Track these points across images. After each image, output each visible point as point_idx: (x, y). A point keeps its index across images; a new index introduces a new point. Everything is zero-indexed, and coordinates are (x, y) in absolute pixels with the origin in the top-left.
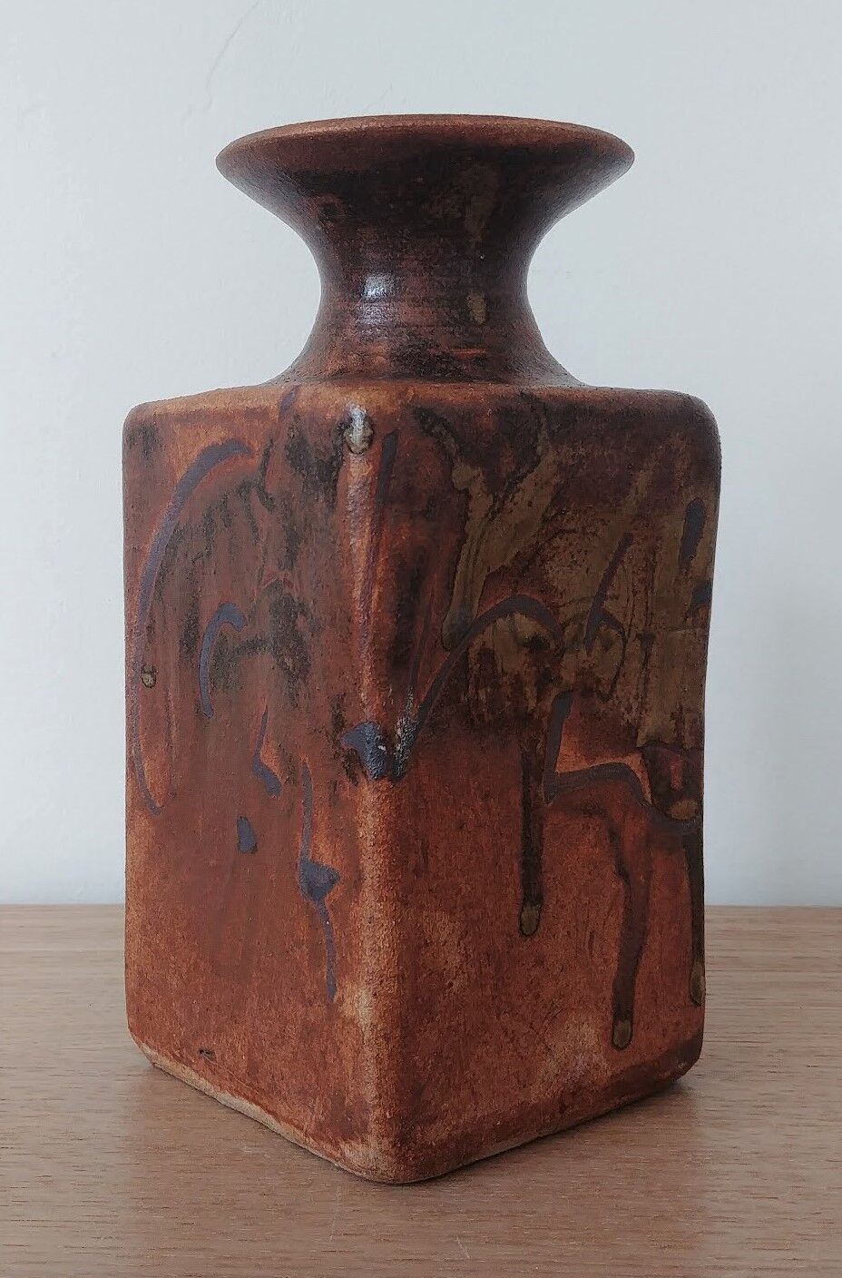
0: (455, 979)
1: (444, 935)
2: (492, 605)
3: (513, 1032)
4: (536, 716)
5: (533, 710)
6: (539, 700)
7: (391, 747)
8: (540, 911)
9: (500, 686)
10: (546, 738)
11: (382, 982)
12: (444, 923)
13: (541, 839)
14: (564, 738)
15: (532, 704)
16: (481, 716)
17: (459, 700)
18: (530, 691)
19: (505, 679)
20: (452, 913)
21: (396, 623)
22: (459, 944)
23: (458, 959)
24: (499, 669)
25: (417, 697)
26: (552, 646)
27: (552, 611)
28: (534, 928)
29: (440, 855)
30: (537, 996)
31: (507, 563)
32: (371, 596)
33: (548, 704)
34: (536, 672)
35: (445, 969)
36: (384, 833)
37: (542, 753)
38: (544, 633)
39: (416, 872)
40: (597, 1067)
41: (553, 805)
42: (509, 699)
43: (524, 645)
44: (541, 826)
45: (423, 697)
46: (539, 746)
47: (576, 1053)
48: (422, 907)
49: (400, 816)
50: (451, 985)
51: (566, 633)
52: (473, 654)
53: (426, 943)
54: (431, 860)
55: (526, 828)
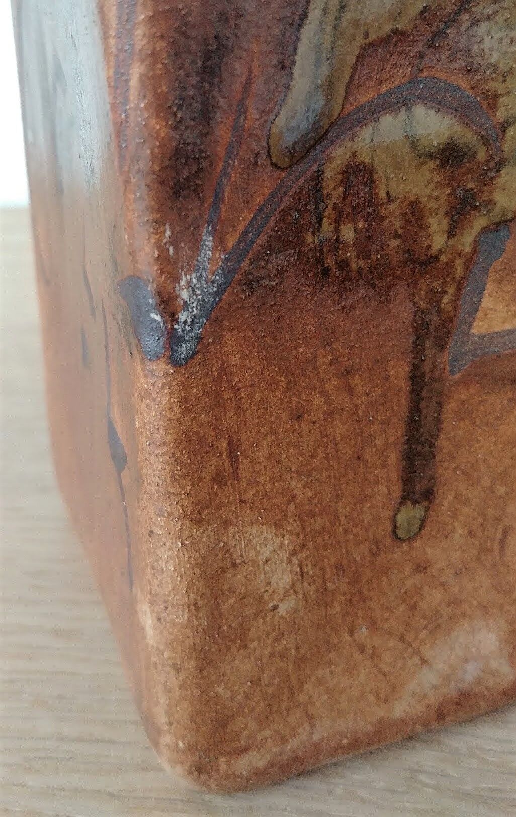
0: (281, 600)
1: (266, 552)
2: (371, 95)
3: (373, 648)
4: (443, 258)
5: (440, 252)
6: (451, 234)
7: (171, 316)
8: (427, 509)
9: (383, 219)
10: (459, 289)
11: (167, 608)
12: (265, 539)
13: (438, 421)
14: (490, 286)
15: (438, 241)
16: (343, 265)
17: (301, 242)
18: (437, 225)
19: (392, 207)
20: (277, 525)
21: (175, 127)
22: (290, 561)
23: (287, 579)
24: (382, 194)
25: (220, 241)
26: (482, 156)
27: (485, 103)
28: (414, 531)
29: (261, 455)
30: (414, 607)
31: (403, 24)
32: (127, 81)
33: (466, 241)
34: (448, 196)
35: (266, 591)
36: (162, 432)
37: (449, 308)
38: (467, 137)
39: (219, 479)
40: (494, 673)
41: (462, 377)
42: (397, 236)
43: (431, 157)
44: (440, 405)
45: (231, 241)
46: (446, 299)
47: (466, 660)
48: (227, 524)
49: (186, 411)
50: (275, 608)
51: (508, 136)
52: (331, 173)
53: (235, 565)
54: (245, 464)
55: (415, 408)
